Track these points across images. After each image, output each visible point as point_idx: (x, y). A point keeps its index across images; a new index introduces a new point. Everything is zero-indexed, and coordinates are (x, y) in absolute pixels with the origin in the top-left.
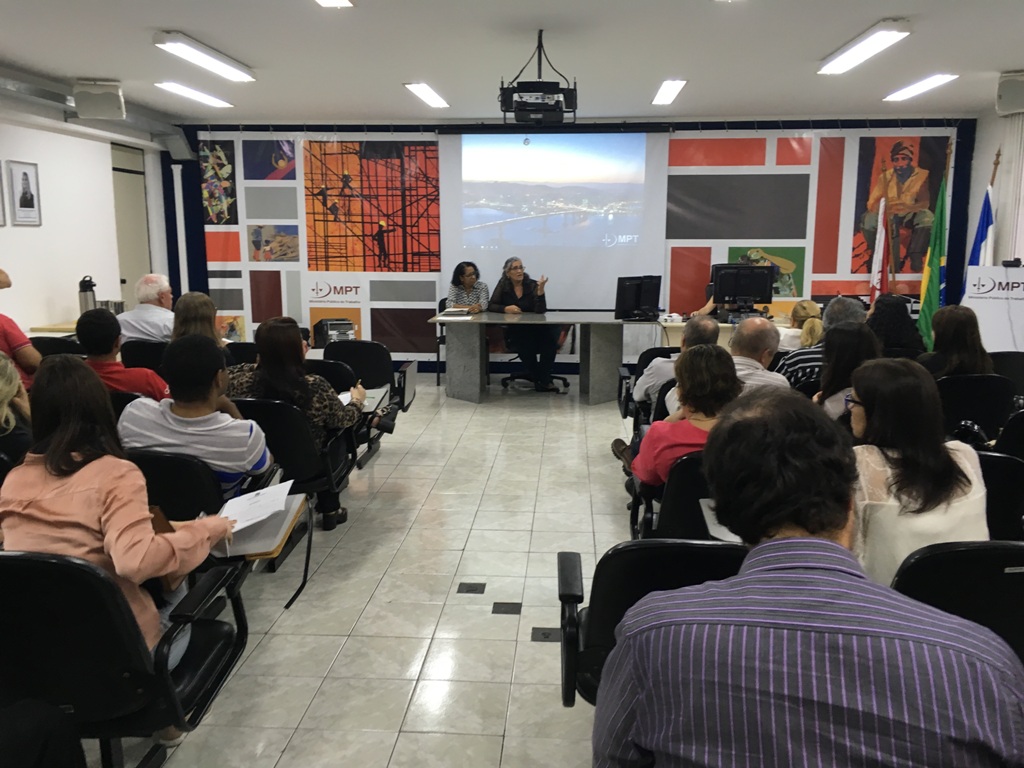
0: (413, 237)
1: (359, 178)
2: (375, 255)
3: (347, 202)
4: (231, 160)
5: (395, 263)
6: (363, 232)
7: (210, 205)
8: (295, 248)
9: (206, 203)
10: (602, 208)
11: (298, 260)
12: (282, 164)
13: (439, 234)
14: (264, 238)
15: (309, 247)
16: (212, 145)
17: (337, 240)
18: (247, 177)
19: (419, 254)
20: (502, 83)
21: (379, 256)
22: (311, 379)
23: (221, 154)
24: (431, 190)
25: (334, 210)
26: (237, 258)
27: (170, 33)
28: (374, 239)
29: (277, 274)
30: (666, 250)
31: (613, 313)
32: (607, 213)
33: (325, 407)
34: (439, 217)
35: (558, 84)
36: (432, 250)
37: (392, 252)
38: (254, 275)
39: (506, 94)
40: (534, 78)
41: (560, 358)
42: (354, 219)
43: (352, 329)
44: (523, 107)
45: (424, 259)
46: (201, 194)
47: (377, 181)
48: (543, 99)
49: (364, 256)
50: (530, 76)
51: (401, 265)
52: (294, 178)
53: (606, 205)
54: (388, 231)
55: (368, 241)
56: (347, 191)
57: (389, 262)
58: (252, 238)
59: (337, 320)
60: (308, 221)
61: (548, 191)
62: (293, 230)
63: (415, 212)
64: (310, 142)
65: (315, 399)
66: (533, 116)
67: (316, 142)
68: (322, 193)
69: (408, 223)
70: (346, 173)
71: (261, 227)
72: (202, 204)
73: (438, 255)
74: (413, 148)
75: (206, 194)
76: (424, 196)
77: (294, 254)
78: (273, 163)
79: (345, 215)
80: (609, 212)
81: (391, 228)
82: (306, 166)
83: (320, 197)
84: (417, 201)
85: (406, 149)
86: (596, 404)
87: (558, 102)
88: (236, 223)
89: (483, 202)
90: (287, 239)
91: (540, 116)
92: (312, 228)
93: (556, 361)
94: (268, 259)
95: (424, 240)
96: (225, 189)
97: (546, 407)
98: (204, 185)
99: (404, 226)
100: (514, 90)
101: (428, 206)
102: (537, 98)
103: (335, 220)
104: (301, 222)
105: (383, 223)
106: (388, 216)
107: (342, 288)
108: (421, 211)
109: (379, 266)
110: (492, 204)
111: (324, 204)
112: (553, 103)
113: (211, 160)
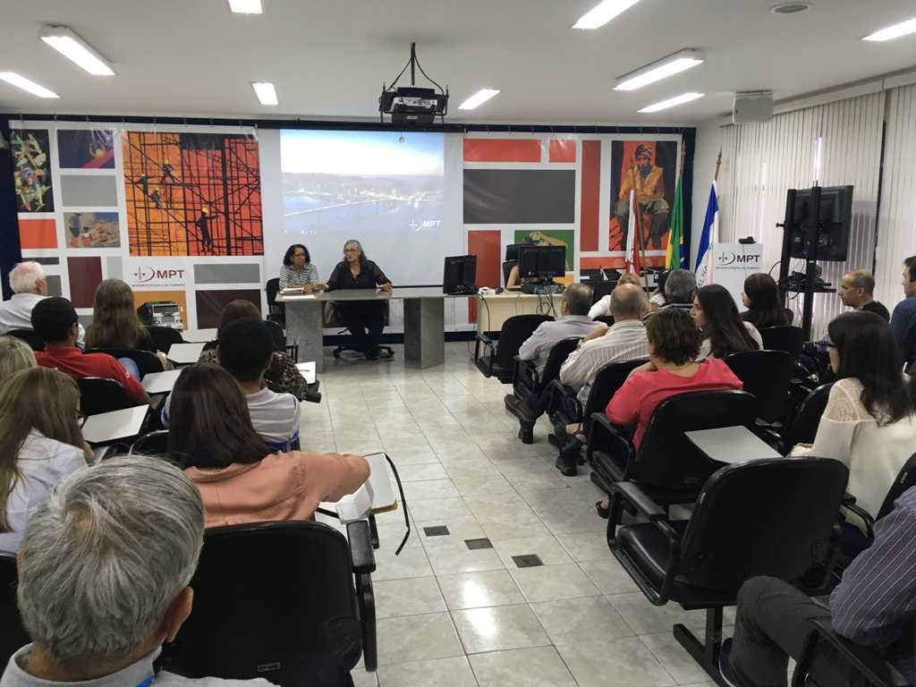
0: (235, 224)
1: (180, 168)
2: (198, 240)
3: (169, 191)
4: (46, 149)
5: (219, 247)
6: (186, 218)
7: (23, 192)
8: (117, 233)
9: (19, 191)
10: (408, 197)
11: (119, 246)
12: (100, 153)
13: (261, 221)
14: (82, 225)
15: (130, 233)
16: (25, 134)
17: (159, 226)
18: (63, 165)
19: (242, 239)
20: (384, 87)
21: (203, 242)
23: (35, 143)
24: (251, 180)
25: (155, 197)
26: (55, 245)
27: (56, 27)
28: (197, 224)
29: (97, 260)
30: (464, 232)
32: (413, 201)
34: (260, 205)
35: (433, 90)
36: (254, 235)
37: (215, 237)
38: (72, 262)
40: (408, 85)
42: (176, 206)
43: (177, 311)
45: (247, 244)
46: (14, 182)
47: (198, 170)
48: (420, 103)
49: (188, 241)
50: (405, 83)
51: (225, 250)
52: (113, 167)
53: (412, 194)
54: (211, 218)
55: (191, 227)
56: (168, 180)
57: (213, 247)
58: (70, 225)
59: (161, 303)
60: (128, 208)
61: (361, 182)
62: (113, 217)
63: (236, 200)
64: (129, 133)
66: (409, 118)
67: (134, 132)
68: (143, 181)
69: (231, 210)
70: (167, 162)
71: (78, 214)
72: (15, 193)
73: (261, 240)
74: (232, 140)
75: (18, 182)
76: (246, 185)
77: (115, 240)
78: (91, 153)
79: (167, 202)
80: (416, 200)
81: (213, 215)
82: (124, 155)
83: (141, 186)
84: (239, 189)
85: (227, 141)
87: (433, 106)
88: (52, 210)
89: (302, 190)
90: (106, 226)
91: (415, 118)
92: (133, 215)
94: (87, 245)
95: (246, 225)
96: (40, 177)
98: (16, 174)
99: (226, 213)
100: (395, 95)
101: (249, 195)
102: (415, 102)
103: (157, 207)
104: (122, 209)
105: (205, 210)
106: (210, 203)
107: (165, 272)
108: (243, 199)
109: (203, 250)
110: (310, 193)
111: (145, 192)
112: (429, 107)
113: (23, 149)
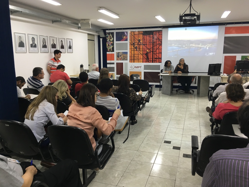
0: (155, 54)
1: (142, 40)
2: (145, 59)
3: (139, 46)
4: (113, 37)
5: (150, 60)
6: (143, 53)
7: (108, 47)
8: (127, 57)
9: (107, 47)
10: (205, 46)
11: (127, 60)
12: (124, 37)
13: (161, 53)
14: (120, 55)
15: (130, 57)
16: (109, 33)
17: (136, 55)
18: (117, 40)
19: (156, 58)
20: (180, 14)
21: (147, 59)
22: (130, 89)
23: (111, 36)
24: (160, 42)
25: (136, 48)
26: (113, 60)
27: (101, 8)
28: (145, 55)
29: (122, 63)
30: (223, 57)
31: (207, 73)
32: (206, 47)
33: (133, 95)
34: (162, 49)
35: (195, 14)
36: (159, 57)
38: (117, 63)
39: (181, 17)
40: (189, 13)
41: (192, 85)
42: (141, 50)
43: (139, 77)
44: (185, 20)
45: (158, 60)
46: (106, 45)
47: (147, 41)
48: (191, 18)
49: (143, 59)
50: (188, 12)
51: (152, 61)
52: (127, 41)
53: (206, 45)
54: (149, 53)
55: (144, 55)
56: (139, 43)
57: (149, 60)
58: (117, 55)
59: (136, 74)
60: (130, 51)
61: (191, 42)
62: (126, 53)
63: (156, 48)
64: (131, 32)
65: (131, 94)
66: (188, 23)
67: (132, 32)
68: (134, 44)
69: (154, 51)
70: (139, 39)
71: (119, 52)
72: (106, 47)
73: (161, 59)
74: (156, 32)
75: (107, 45)
76: (158, 44)
77: (126, 59)
78: (123, 37)
79: (139, 49)
80: (207, 47)
81: (150, 52)
82: (130, 37)
83: (133, 45)
84: (156, 45)
85: (154, 32)
86: (201, 97)
87: (195, 19)
88: (114, 51)
89: (173, 45)
90: (125, 55)
91: (190, 22)
92: (131, 52)
93: (191, 85)
94: (120, 60)
95: (158, 55)
96: (112, 44)
97: (188, 97)
98: (107, 43)
99: (153, 52)
100: (183, 16)
101: (159, 46)
102: (189, 18)
103: (136, 50)
104: (128, 51)
105: (148, 51)
106: (149, 49)
107: (137, 67)
108: (157, 48)
109: (146, 61)
110: (175, 45)
111: (134, 46)
112: (193, 19)
113: (109, 37)
